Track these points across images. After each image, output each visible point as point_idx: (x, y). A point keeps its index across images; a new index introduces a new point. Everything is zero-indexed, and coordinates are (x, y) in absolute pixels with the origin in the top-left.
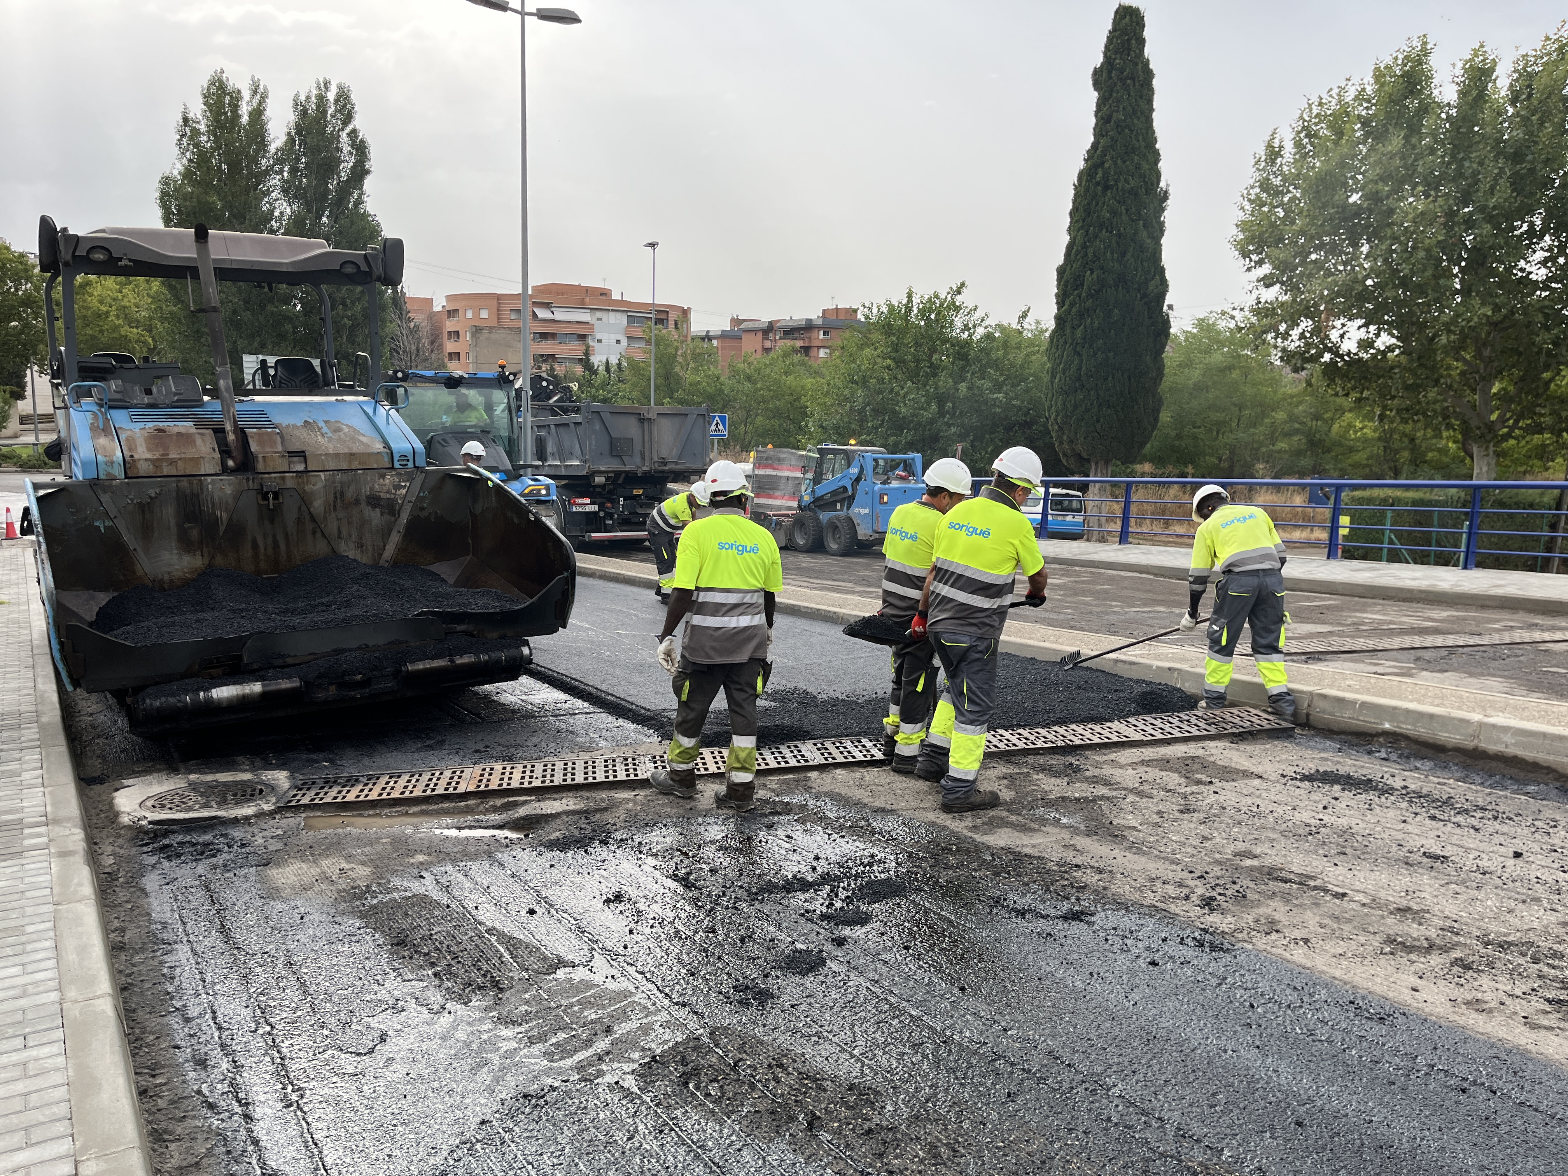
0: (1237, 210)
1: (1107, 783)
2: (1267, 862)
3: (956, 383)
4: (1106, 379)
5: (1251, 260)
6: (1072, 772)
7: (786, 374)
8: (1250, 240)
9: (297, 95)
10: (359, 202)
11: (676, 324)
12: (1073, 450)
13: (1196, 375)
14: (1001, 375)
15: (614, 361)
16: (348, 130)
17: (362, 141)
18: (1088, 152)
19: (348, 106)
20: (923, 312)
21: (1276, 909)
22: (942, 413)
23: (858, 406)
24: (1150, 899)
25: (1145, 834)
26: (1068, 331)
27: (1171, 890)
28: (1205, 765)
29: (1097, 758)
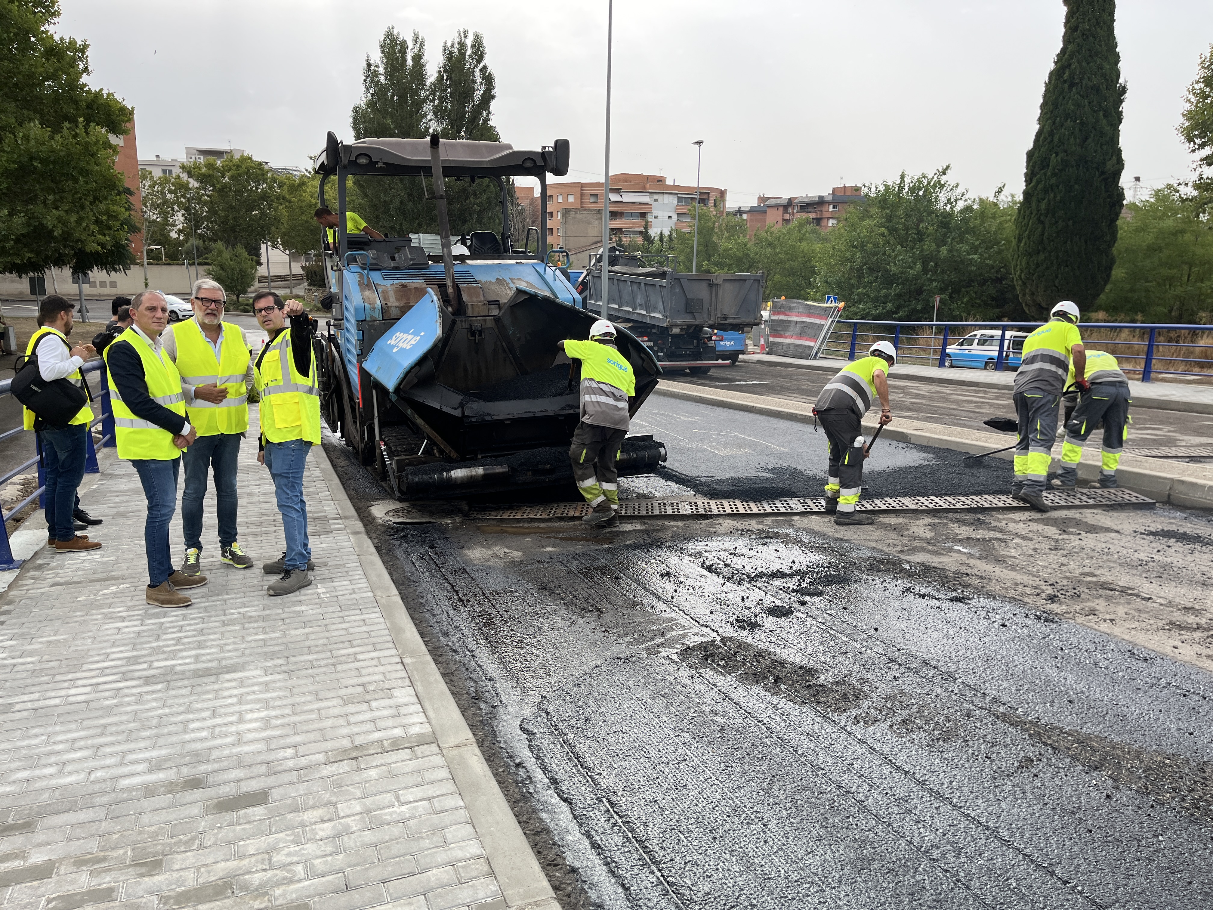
0: (1184, 102)
1: (1001, 531)
2: (1103, 579)
3: (938, 246)
4: (1065, 243)
5: (1195, 143)
6: (979, 524)
7: (801, 240)
8: (1193, 128)
9: (446, 43)
10: (487, 120)
11: (715, 204)
12: (1034, 301)
13: (1149, 238)
14: (977, 239)
15: (666, 233)
16: (480, 66)
17: (490, 74)
18: (1058, 55)
19: (481, 49)
20: (912, 190)
21: (1100, 605)
22: (925, 270)
23: (856, 265)
24: (1012, 593)
25: (1022, 561)
26: (1034, 204)
27: (1028, 591)
28: (1078, 523)
29: (999, 516)
